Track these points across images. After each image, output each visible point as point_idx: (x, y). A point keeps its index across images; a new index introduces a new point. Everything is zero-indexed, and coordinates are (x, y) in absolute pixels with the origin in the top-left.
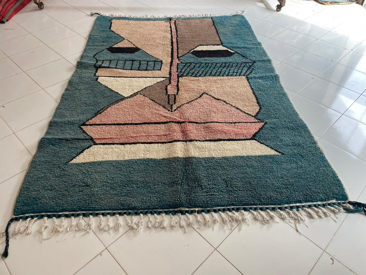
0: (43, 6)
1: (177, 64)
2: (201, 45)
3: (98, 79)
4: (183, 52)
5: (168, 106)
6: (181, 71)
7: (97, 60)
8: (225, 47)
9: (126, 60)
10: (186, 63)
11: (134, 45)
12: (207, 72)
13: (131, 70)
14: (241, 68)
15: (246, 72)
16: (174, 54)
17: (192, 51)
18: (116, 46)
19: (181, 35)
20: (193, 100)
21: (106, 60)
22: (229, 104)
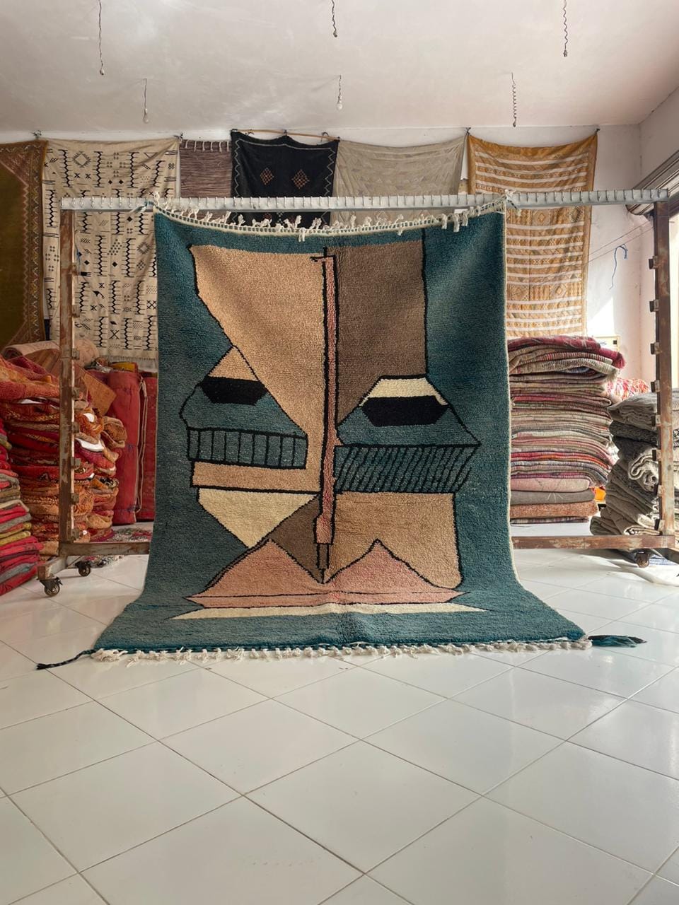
0: (57, 589)
1: (335, 450)
2: (385, 377)
3: (198, 494)
4: (346, 406)
5: (317, 572)
6: (340, 474)
7: (189, 429)
8: (430, 386)
9: (241, 431)
10: (351, 446)
11: (254, 374)
12: (387, 477)
13: (252, 465)
14: (450, 465)
15: (456, 480)
16: (329, 411)
17: (364, 401)
18: (217, 373)
19: (346, 328)
20: (358, 560)
21: (205, 430)
22: (414, 570)
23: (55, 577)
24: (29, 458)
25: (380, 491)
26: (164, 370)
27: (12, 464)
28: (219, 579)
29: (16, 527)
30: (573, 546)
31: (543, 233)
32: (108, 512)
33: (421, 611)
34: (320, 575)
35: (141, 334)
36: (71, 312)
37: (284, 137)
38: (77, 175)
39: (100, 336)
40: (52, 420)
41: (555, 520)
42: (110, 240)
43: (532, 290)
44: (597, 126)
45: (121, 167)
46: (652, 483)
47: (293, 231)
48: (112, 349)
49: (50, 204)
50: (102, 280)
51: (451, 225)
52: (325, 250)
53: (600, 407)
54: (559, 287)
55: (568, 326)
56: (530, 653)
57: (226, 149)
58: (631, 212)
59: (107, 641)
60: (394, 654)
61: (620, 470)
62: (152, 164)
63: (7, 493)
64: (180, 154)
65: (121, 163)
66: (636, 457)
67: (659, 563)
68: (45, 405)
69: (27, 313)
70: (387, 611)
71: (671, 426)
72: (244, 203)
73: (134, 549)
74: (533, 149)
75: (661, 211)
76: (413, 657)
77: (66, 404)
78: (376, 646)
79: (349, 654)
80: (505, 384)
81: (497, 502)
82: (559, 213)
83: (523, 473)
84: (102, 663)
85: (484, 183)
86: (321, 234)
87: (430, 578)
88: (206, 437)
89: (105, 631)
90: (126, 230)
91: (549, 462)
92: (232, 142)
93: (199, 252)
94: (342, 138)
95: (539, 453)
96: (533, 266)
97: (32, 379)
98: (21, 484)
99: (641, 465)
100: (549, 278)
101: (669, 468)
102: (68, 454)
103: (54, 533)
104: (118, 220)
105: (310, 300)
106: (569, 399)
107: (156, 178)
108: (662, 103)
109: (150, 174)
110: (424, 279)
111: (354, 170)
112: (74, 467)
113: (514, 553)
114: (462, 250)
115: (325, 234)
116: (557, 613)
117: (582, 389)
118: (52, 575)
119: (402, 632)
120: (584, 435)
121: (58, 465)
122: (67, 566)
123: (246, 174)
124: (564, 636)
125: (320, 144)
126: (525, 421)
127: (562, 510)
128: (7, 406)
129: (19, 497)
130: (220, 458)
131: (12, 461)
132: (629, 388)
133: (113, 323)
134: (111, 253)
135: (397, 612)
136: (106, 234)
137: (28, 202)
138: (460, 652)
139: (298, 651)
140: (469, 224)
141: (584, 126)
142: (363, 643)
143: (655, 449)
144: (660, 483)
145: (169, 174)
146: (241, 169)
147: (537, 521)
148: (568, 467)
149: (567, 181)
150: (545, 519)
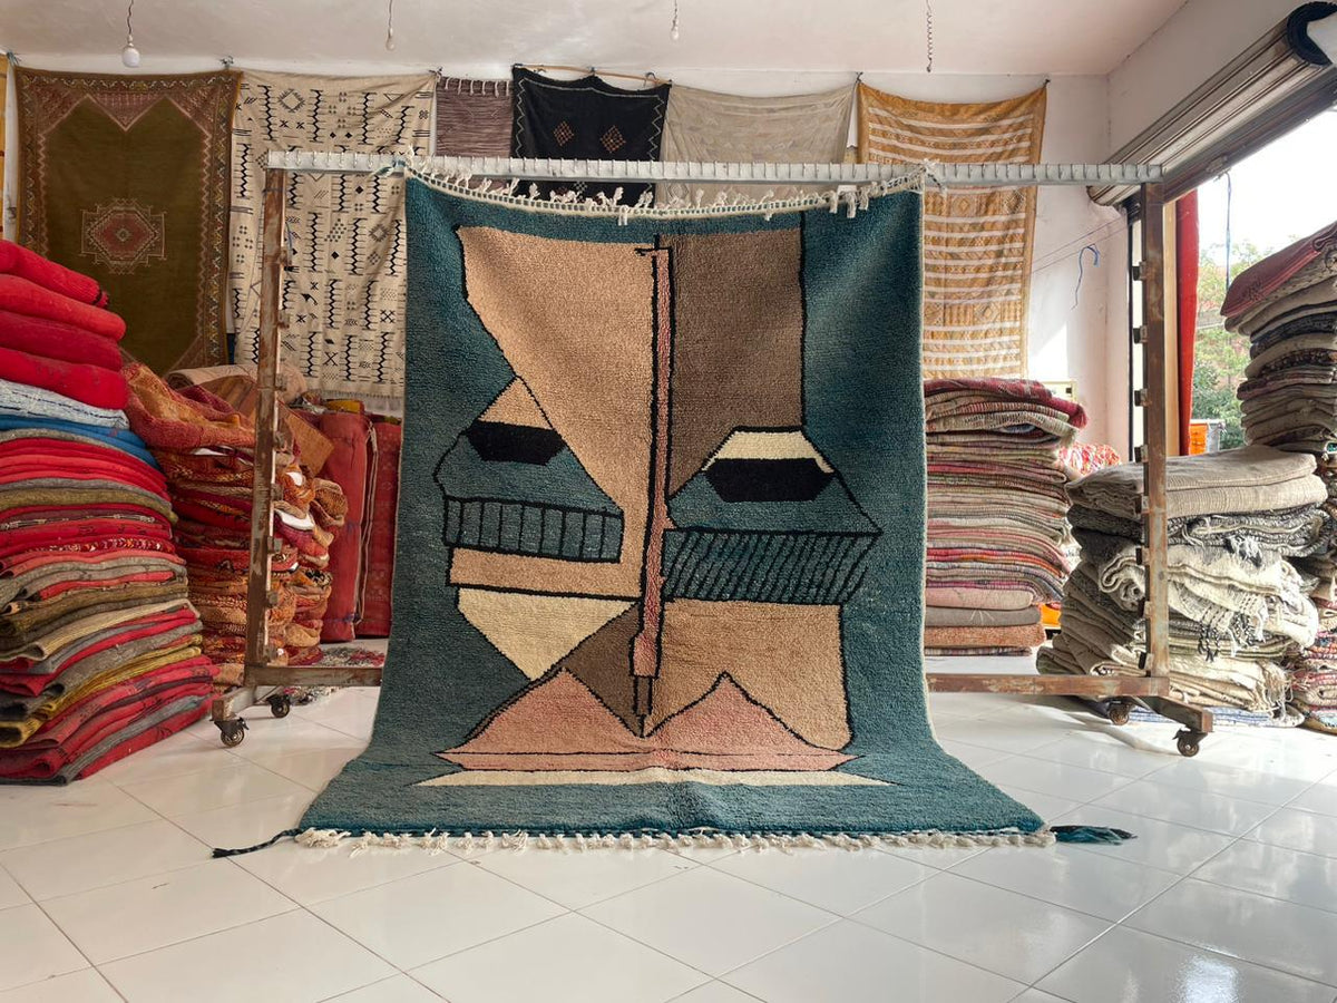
0: (240, 736)
1: (664, 536)
2: (741, 429)
3: (457, 597)
4: (682, 470)
5: (632, 720)
6: (671, 573)
7: (447, 498)
8: (808, 444)
9: (525, 503)
10: (689, 531)
11: (546, 418)
12: (740, 579)
13: (540, 555)
14: (835, 562)
15: (845, 586)
16: (657, 477)
17: (709, 464)
18: (492, 416)
19: (685, 355)
20: (695, 703)
21: (471, 500)
22: (779, 720)
23: (237, 718)
24: (203, 537)
25: (730, 599)
26: (413, 410)
27: (176, 545)
28: (486, 727)
29: (181, 640)
30: (1017, 691)
31: (966, 229)
32: (315, 622)
33: (793, 783)
34: (637, 724)
35: (370, 358)
36: (276, 320)
37: (590, 78)
38: (284, 124)
39: (308, 360)
40: (240, 481)
41: (981, 652)
42: (329, 221)
43: (948, 311)
44: (1046, 75)
45: (349, 114)
46: (1133, 598)
47: (610, 210)
48: (329, 381)
49: (242, 165)
50: (316, 277)
51: (844, 208)
52: (657, 239)
53: (1049, 484)
54: (988, 307)
55: (1000, 364)
56: (962, 851)
57: (505, 93)
58: (1095, 201)
59: (319, 817)
60: (757, 846)
61: (1082, 578)
62: (395, 110)
63: (168, 589)
64: (438, 97)
65: (349, 108)
66: (1110, 559)
67: (1142, 718)
68: (232, 457)
69: (202, 324)
70: (742, 782)
71: (1164, 514)
72: (539, 168)
73: (359, 678)
74: (952, 105)
75: (1152, 196)
76: (785, 852)
77: (264, 456)
78: (728, 834)
79: (688, 846)
80: (919, 444)
81: (904, 620)
82: (990, 199)
83: (934, 579)
84: (312, 850)
85: (882, 153)
86: (651, 215)
87: (803, 733)
88: (473, 510)
89: (315, 800)
90: (353, 205)
91: (974, 564)
92: (514, 82)
93: (471, 237)
94: (676, 81)
95: (959, 551)
96: (950, 276)
97: (212, 419)
98: (190, 575)
99: (1119, 571)
100: (974, 294)
101: (1161, 576)
102: (264, 530)
103: (236, 651)
104: (342, 190)
105: (633, 312)
106: (1005, 471)
107: (400, 132)
108: (1141, 46)
109: (392, 125)
110: (802, 286)
111: (691, 129)
112: (272, 552)
113: (930, 698)
114: (859, 245)
115: (657, 216)
116: (999, 792)
117: (1023, 457)
118: (233, 714)
119: (767, 813)
120: (1026, 526)
121: (247, 548)
122: (255, 702)
123: (534, 130)
124: (1013, 825)
125: (641, 89)
126: (938, 503)
127: (992, 637)
128: (173, 458)
129: (186, 595)
130: (492, 543)
131: (177, 540)
132: (1091, 458)
133: (330, 342)
134: (330, 238)
135: (757, 783)
136: (323, 210)
137: (210, 161)
138: (856, 846)
139: (610, 839)
140: (870, 207)
141: (1027, 76)
142: (709, 828)
143: (1139, 547)
144: (1147, 597)
145: (421, 125)
146: (526, 121)
147: (955, 653)
148: (1003, 573)
149: (1001, 154)
150: (966, 649)
